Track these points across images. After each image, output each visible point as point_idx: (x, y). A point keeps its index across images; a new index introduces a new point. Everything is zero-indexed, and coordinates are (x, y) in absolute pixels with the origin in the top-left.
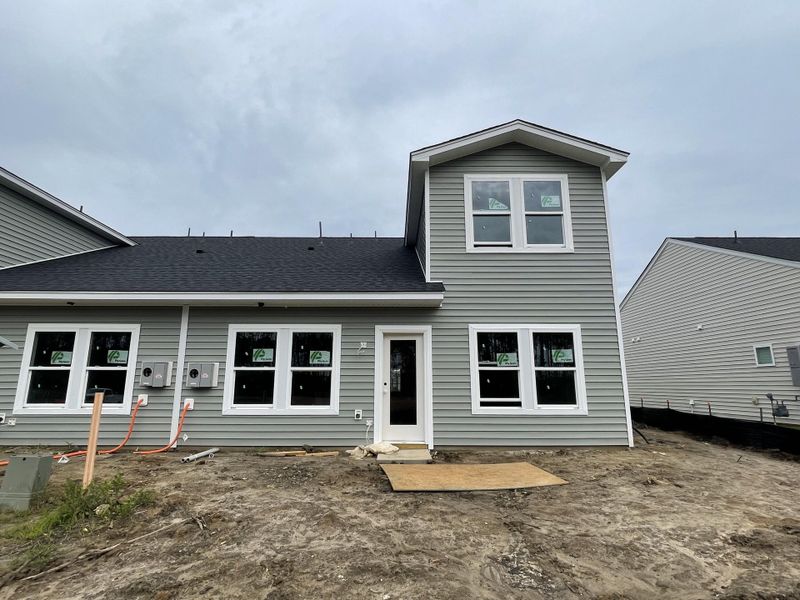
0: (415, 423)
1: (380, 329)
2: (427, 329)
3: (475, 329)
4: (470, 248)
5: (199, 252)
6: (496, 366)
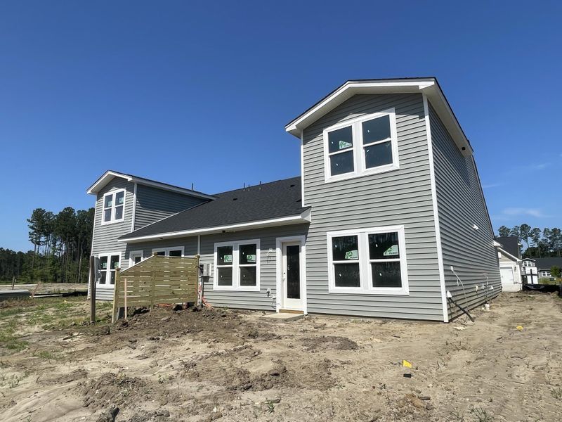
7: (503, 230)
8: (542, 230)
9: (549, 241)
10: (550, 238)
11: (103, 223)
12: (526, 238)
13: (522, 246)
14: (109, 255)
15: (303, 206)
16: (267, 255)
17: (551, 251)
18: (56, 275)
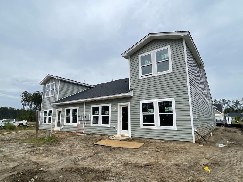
0: (127, 130)
1: (119, 104)
2: (129, 103)
3: (141, 102)
4: (140, 78)
5: (101, 87)
6: (147, 113)
7: (215, 101)
8: (232, 101)
9: (234, 106)
10: (235, 104)
11: (46, 97)
12: (225, 104)
13: (223, 108)
14: (48, 110)
15: (129, 89)
16: (114, 111)
17: (235, 110)
18: (32, 118)
